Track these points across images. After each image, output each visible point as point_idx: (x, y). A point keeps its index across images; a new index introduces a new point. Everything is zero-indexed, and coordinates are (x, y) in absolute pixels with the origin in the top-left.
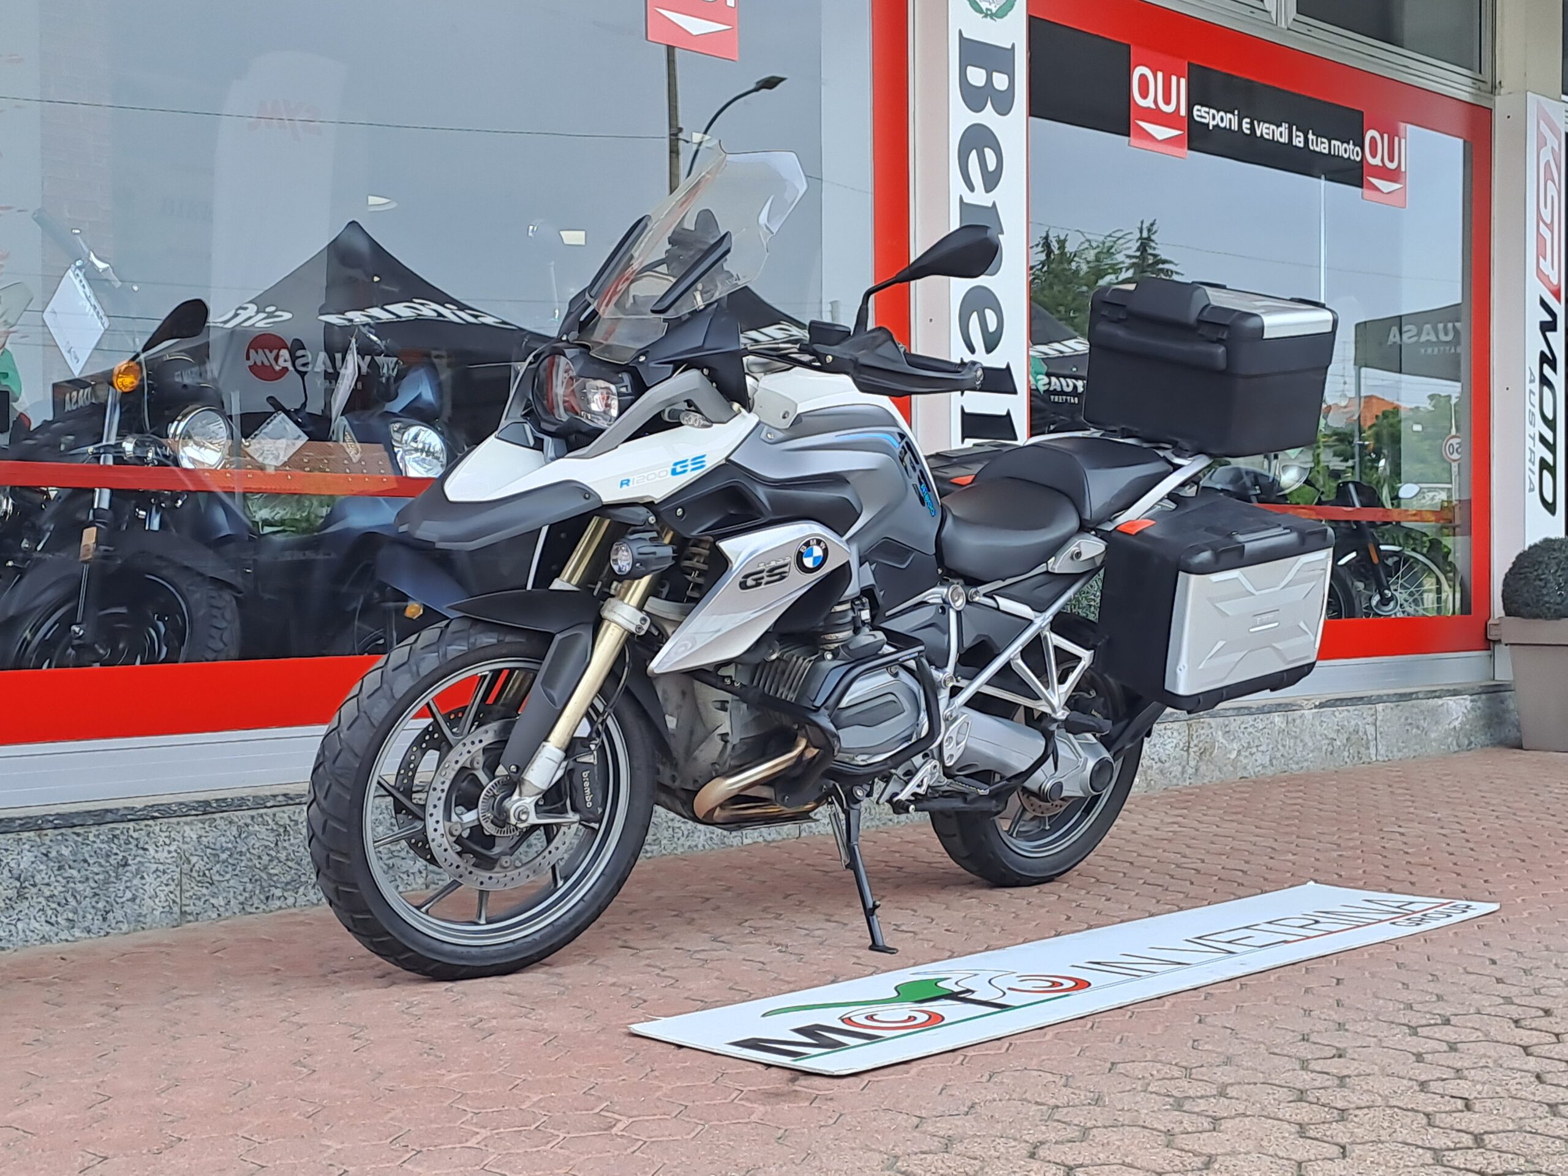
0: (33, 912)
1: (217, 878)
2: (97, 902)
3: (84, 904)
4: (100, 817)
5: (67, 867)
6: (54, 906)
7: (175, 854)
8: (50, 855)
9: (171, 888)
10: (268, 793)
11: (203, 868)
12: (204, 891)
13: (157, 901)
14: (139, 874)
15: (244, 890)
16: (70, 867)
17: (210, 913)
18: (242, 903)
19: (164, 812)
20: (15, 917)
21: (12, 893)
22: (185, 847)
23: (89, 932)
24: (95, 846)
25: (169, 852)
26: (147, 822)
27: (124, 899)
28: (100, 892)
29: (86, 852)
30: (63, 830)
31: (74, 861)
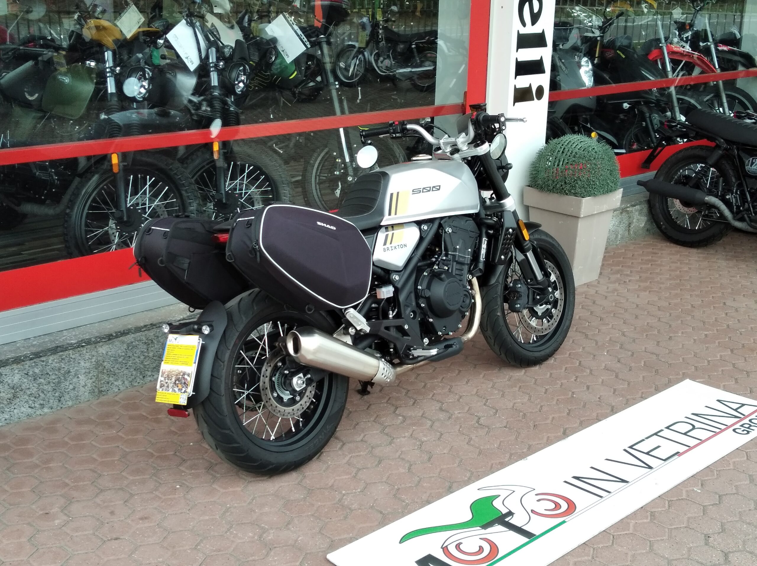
0: (22, 403)
1: (117, 371)
2: (55, 393)
4: (55, 350)
5: (38, 378)
6: (33, 399)
7: (95, 363)
8: (29, 374)
9: (94, 380)
10: (142, 325)
11: (110, 368)
12: (111, 379)
13: (86, 387)
14: (76, 375)
15: (132, 375)
17: (114, 389)
18: (131, 382)
19: (89, 342)
20: (13, 407)
21: (10, 396)
22: (100, 358)
23: (52, 408)
24: (52, 365)
25: (91, 362)
26: (79, 349)
27: (69, 390)
28: (56, 388)
29: (48, 369)
30: (35, 360)
31: (42, 375)
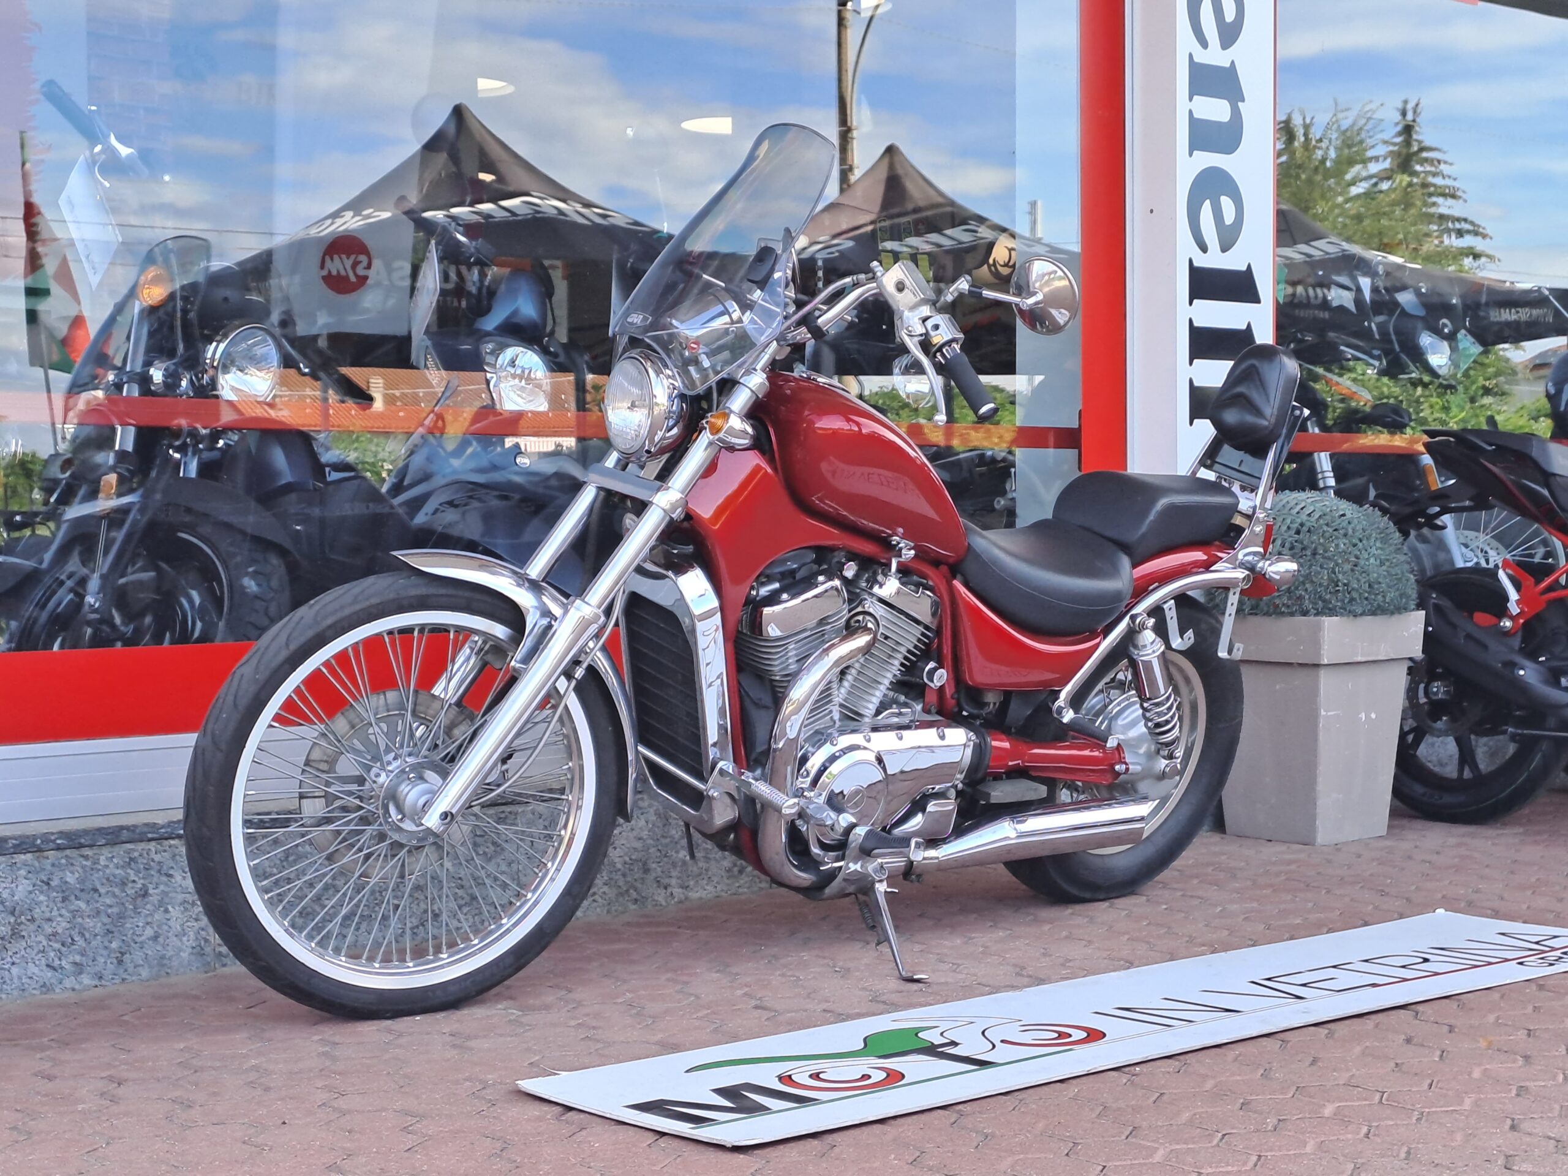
0: (31, 954)
2: (110, 942)
3: (94, 943)
4: (114, 836)
5: (73, 898)
6: (57, 946)
8: (52, 883)
9: (203, 924)
13: (185, 939)
14: (162, 905)
16: (77, 898)
20: (9, 960)
24: (108, 871)
26: (172, 842)
27: (143, 938)
28: (114, 929)
29: (96, 879)
30: (68, 852)
31: (82, 890)
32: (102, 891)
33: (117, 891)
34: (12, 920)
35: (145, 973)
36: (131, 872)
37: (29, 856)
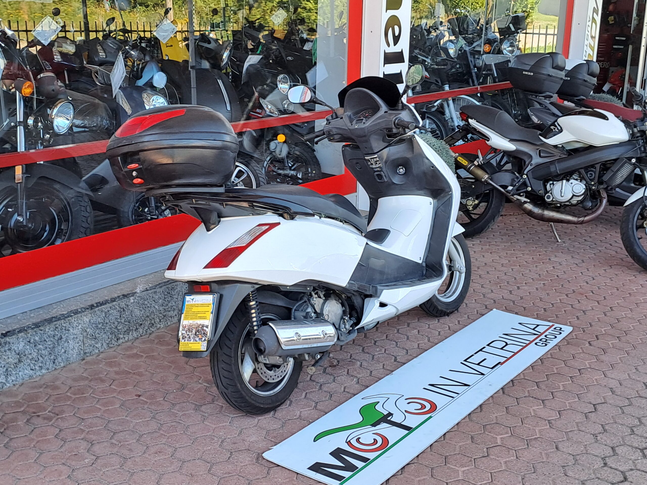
0: (25, 366)
1: (97, 336)
2: (51, 357)
3: (45, 358)
6: (33, 362)
7: (81, 330)
8: (31, 341)
9: (80, 344)
11: (92, 333)
12: (93, 342)
13: (74, 350)
14: (67, 341)
15: (108, 338)
16: (39, 344)
18: (108, 344)
20: (18, 370)
21: (16, 361)
22: (85, 326)
23: (48, 369)
24: (49, 333)
26: (69, 318)
27: (61, 353)
28: (52, 352)
29: (45, 336)
30: (35, 329)
31: (41, 342)
32: (47, 340)
33: (52, 339)
34: (19, 357)
35: (62, 365)
36: (56, 332)
37: (23, 334)
